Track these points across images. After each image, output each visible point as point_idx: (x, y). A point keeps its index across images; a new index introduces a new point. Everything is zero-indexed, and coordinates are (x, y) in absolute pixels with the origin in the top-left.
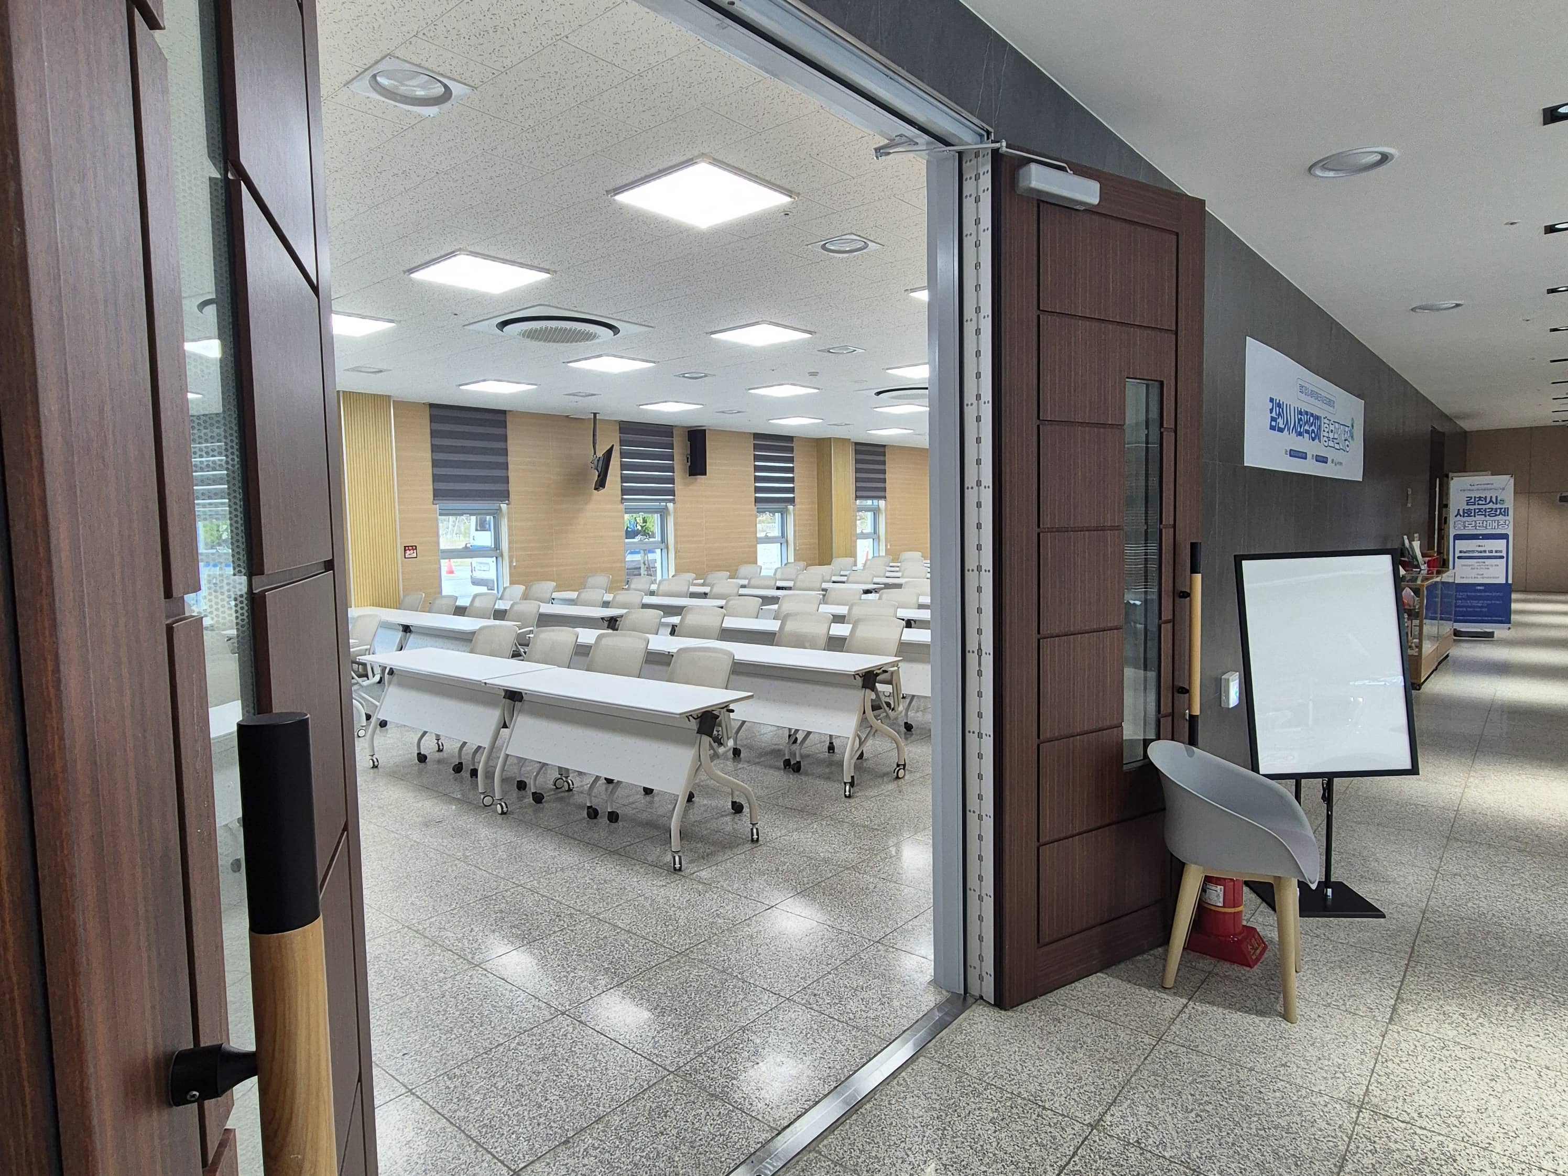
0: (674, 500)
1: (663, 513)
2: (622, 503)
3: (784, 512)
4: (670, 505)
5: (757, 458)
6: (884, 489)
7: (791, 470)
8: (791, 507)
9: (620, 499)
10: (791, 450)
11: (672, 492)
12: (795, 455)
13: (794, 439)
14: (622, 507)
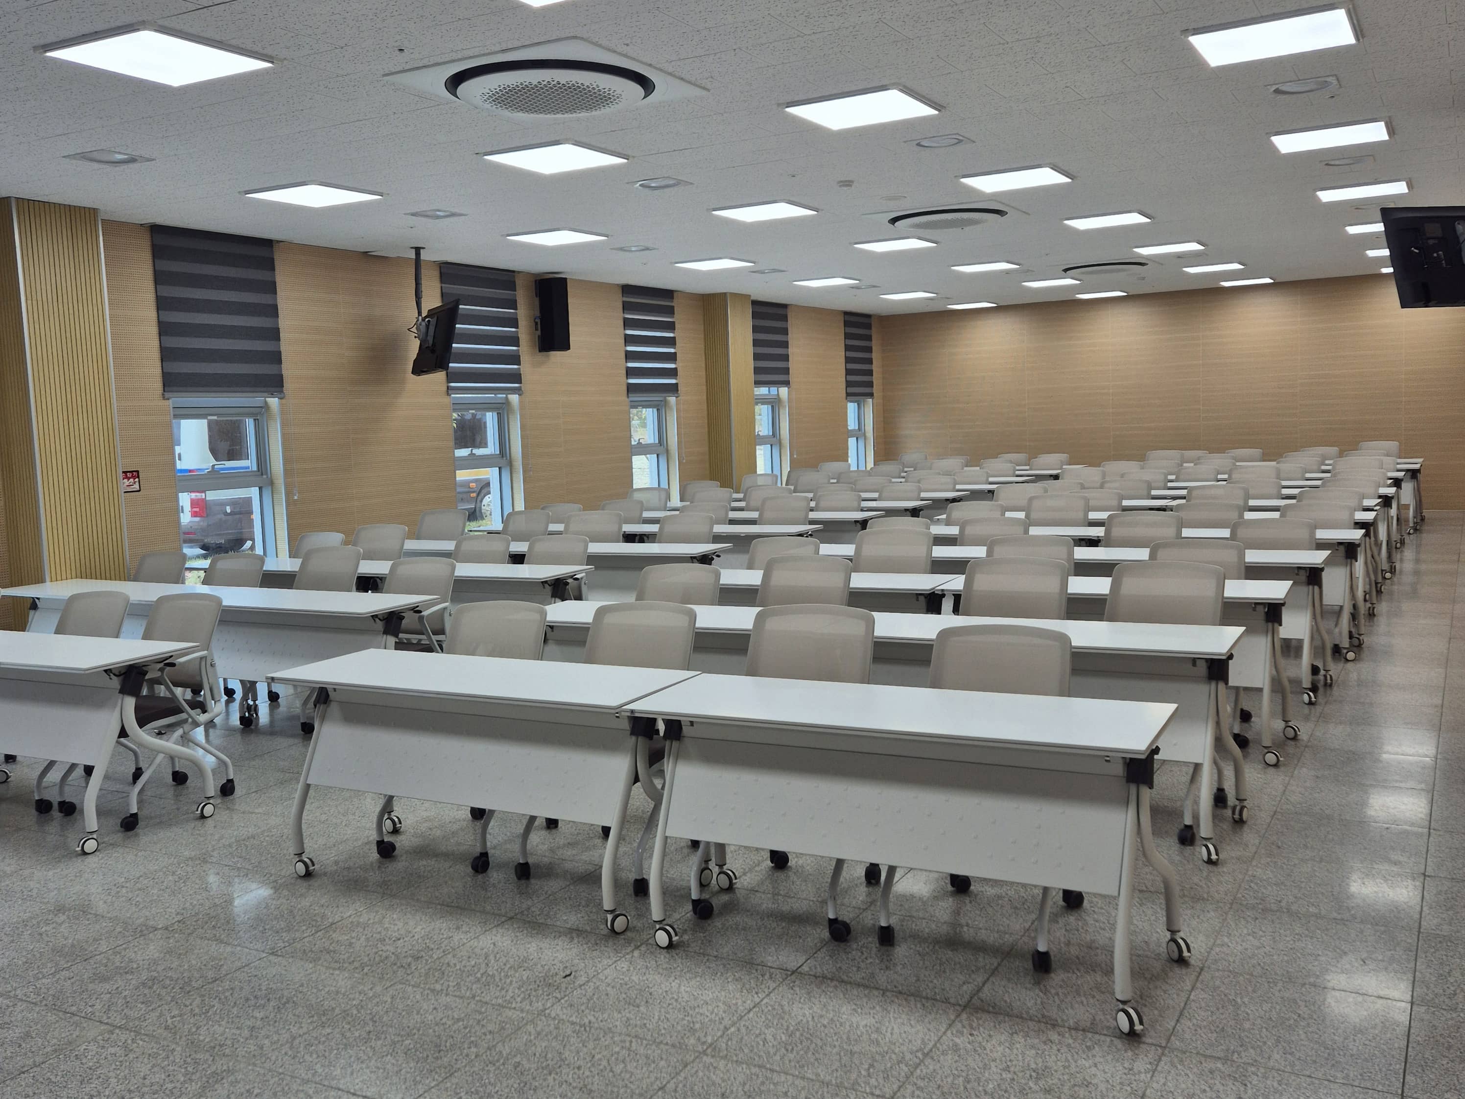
0: (519, 389)
1: (502, 410)
2: (448, 394)
3: (660, 408)
4: (514, 398)
5: (627, 323)
6: (786, 371)
7: (671, 342)
8: (672, 400)
9: (445, 388)
10: (670, 311)
11: (516, 377)
12: (678, 318)
13: (675, 294)
14: (446, 400)
